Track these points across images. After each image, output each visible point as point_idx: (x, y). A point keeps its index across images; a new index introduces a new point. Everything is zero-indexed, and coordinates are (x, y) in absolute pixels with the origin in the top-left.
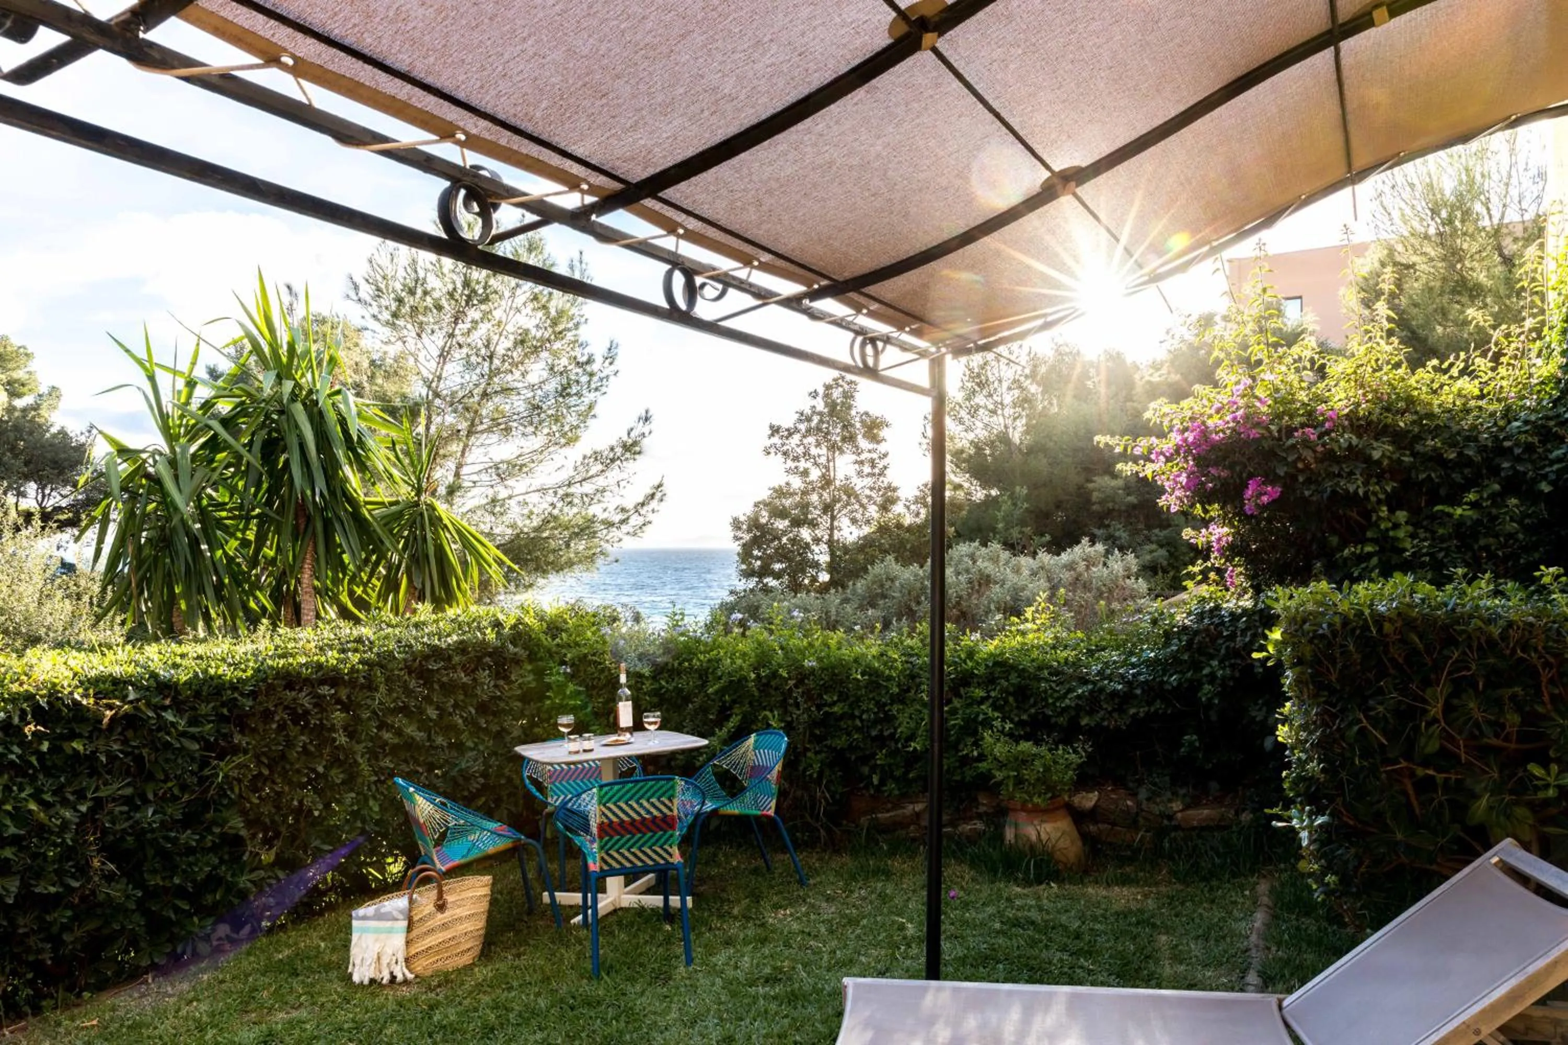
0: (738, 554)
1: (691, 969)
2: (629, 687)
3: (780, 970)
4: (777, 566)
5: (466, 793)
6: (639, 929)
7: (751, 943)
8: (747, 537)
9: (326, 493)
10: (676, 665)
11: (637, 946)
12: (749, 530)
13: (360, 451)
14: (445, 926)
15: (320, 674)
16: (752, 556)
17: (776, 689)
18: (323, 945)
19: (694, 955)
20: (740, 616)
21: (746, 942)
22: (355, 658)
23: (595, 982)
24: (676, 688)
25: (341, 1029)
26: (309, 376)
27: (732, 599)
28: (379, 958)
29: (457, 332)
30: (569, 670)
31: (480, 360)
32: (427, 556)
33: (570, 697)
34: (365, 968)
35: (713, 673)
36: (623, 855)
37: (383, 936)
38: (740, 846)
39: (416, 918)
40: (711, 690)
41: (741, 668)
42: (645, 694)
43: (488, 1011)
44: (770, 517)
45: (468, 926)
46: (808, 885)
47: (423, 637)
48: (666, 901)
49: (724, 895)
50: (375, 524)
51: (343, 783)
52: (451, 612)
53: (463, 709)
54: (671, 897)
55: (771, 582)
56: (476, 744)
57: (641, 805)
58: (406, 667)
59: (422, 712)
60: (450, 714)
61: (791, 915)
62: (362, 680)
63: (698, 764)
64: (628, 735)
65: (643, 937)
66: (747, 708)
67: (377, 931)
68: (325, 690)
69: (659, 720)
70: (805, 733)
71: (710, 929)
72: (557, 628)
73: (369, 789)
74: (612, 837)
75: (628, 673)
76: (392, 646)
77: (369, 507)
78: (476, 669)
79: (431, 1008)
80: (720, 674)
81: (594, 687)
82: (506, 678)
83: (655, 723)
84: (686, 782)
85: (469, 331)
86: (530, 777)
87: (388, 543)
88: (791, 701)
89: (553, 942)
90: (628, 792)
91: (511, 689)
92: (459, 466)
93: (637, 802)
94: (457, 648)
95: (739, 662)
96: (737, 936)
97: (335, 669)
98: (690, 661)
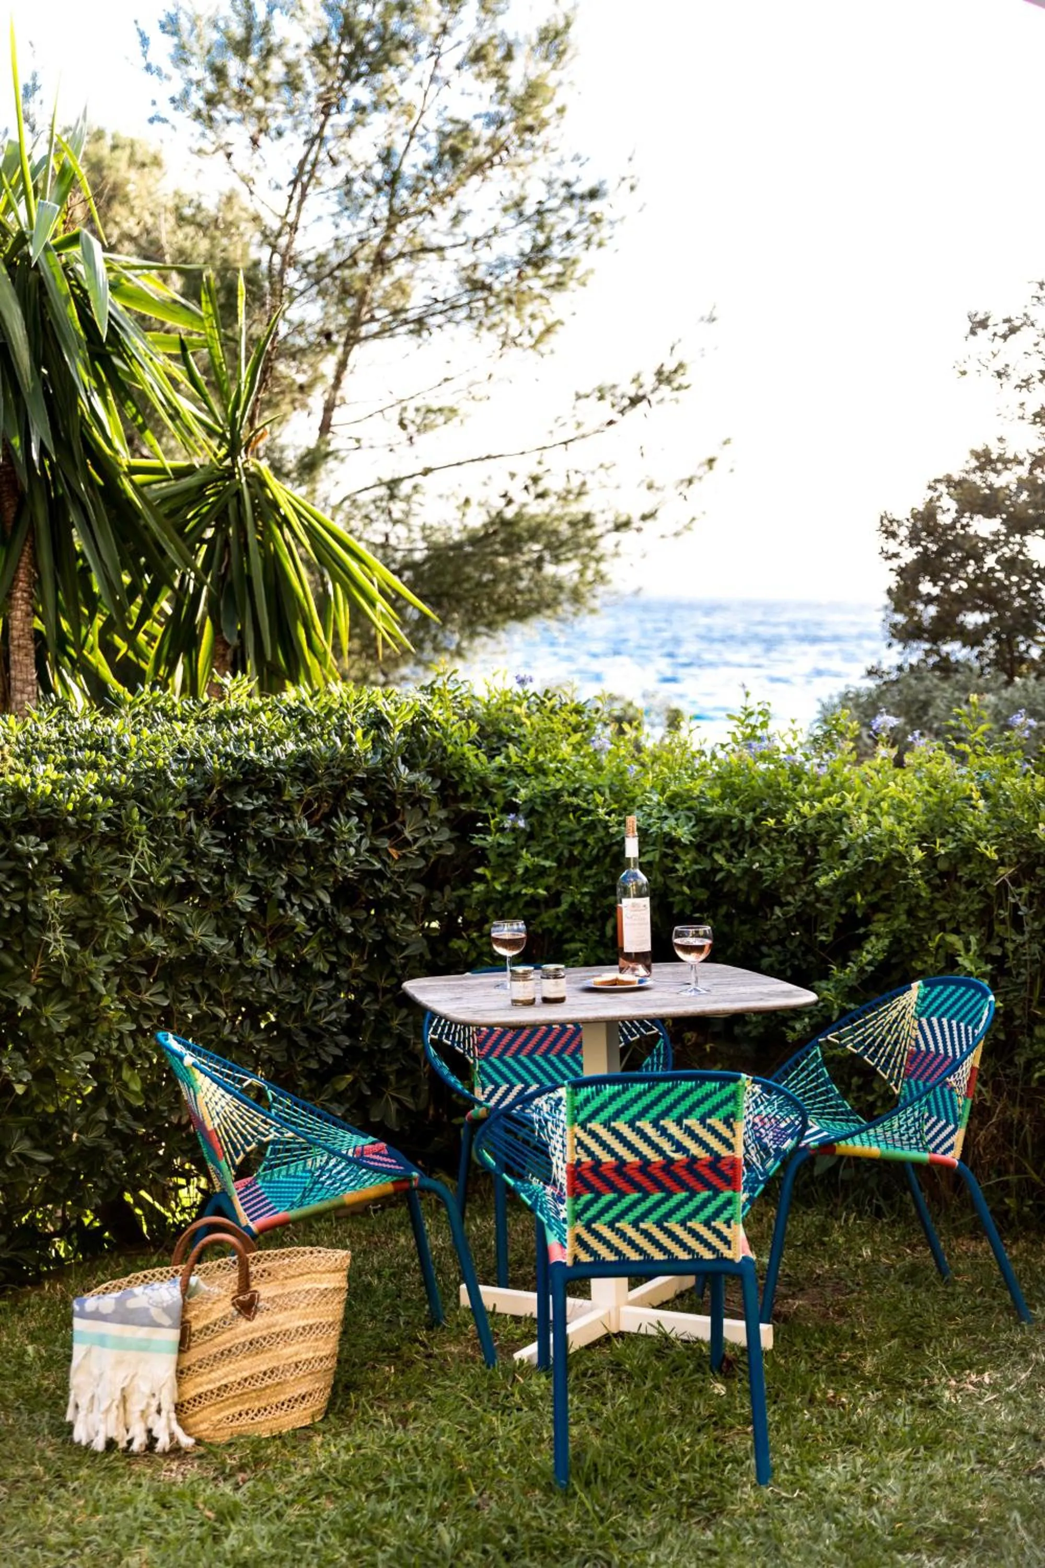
0: (889, 592)
1: (767, 1492)
2: (646, 868)
3: (969, 1519)
4: (973, 619)
5: (314, 1065)
6: (656, 1388)
7: (902, 1445)
8: (909, 555)
9: (50, 446)
10: (748, 822)
11: (652, 1428)
12: (914, 539)
13: (117, 361)
14: (254, 1346)
15: (19, 812)
16: (918, 596)
17: (970, 884)
18: (30, 1349)
19: (776, 1460)
20: (893, 721)
21: (890, 1441)
22: (88, 781)
23: (556, 1500)
24: (747, 871)
25: (42, 1544)
26: (21, 209)
27: (871, 684)
28: (124, 1399)
29: (327, 132)
30: (521, 824)
31: (370, 189)
32: (249, 580)
33: (525, 881)
34: (97, 1416)
35: (828, 844)
36: (622, 1235)
37: (131, 1356)
38: (879, 1213)
39: (196, 1326)
40: (823, 881)
41: (892, 836)
42: (681, 880)
43: (334, 1540)
44: (960, 513)
45: (302, 1350)
46: (1033, 1320)
47: (226, 743)
48: (717, 1328)
49: (842, 1325)
50: (146, 513)
51: (71, 1031)
52: (291, 695)
53: (308, 893)
54: (727, 1322)
55: (955, 650)
56: (333, 967)
57: (664, 1132)
58: (191, 802)
59: (223, 895)
60: (281, 904)
61: (994, 1387)
62: (103, 827)
63: (791, 1036)
64: (641, 971)
65: (665, 1405)
66: (901, 922)
67: (121, 1344)
68: (29, 844)
69: (707, 942)
70: (1033, 982)
71: (812, 1401)
72: (500, 735)
73: (121, 1047)
74: (598, 1195)
75: (643, 834)
76: (164, 757)
77: (138, 478)
78: (333, 813)
79: (222, 1517)
80: (844, 845)
81: (573, 861)
82: (394, 834)
83: (699, 949)
84: (767, 1089)
85: (350, 128)
86: (437, 1044)
87: (172, 555)
88: (1004, 914)
89: (476, 1396)
90: (634, 1101)
91: (403, 857)
92: (329, 408)
93: (655, 1123)
94: (294, 769)
95: (887, 822)
96: (871, 1423)
97: (48, 802)
98: (779, 815)
